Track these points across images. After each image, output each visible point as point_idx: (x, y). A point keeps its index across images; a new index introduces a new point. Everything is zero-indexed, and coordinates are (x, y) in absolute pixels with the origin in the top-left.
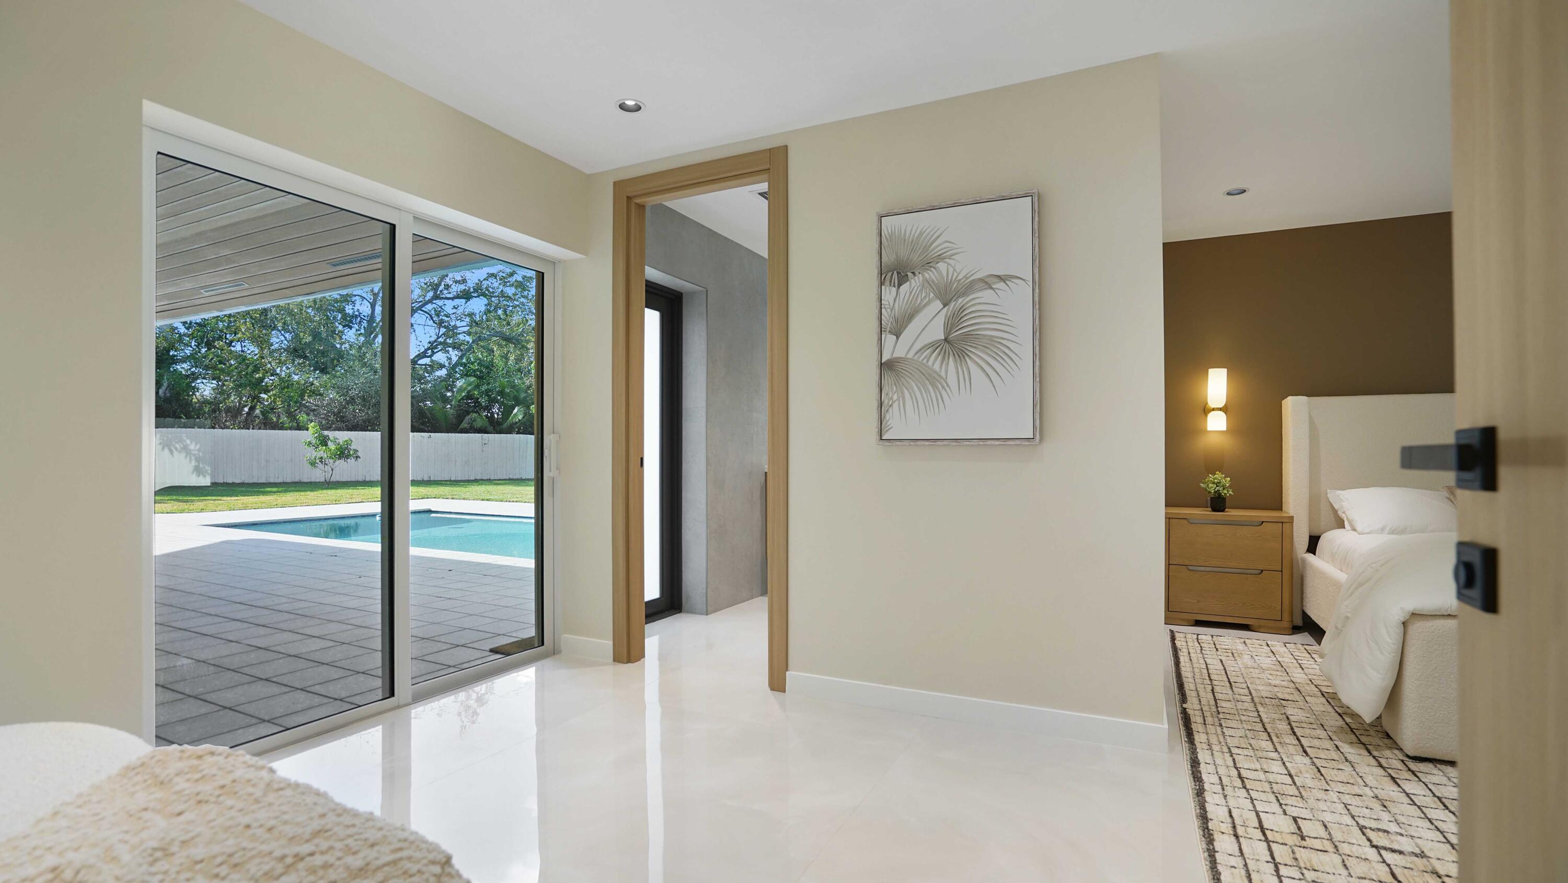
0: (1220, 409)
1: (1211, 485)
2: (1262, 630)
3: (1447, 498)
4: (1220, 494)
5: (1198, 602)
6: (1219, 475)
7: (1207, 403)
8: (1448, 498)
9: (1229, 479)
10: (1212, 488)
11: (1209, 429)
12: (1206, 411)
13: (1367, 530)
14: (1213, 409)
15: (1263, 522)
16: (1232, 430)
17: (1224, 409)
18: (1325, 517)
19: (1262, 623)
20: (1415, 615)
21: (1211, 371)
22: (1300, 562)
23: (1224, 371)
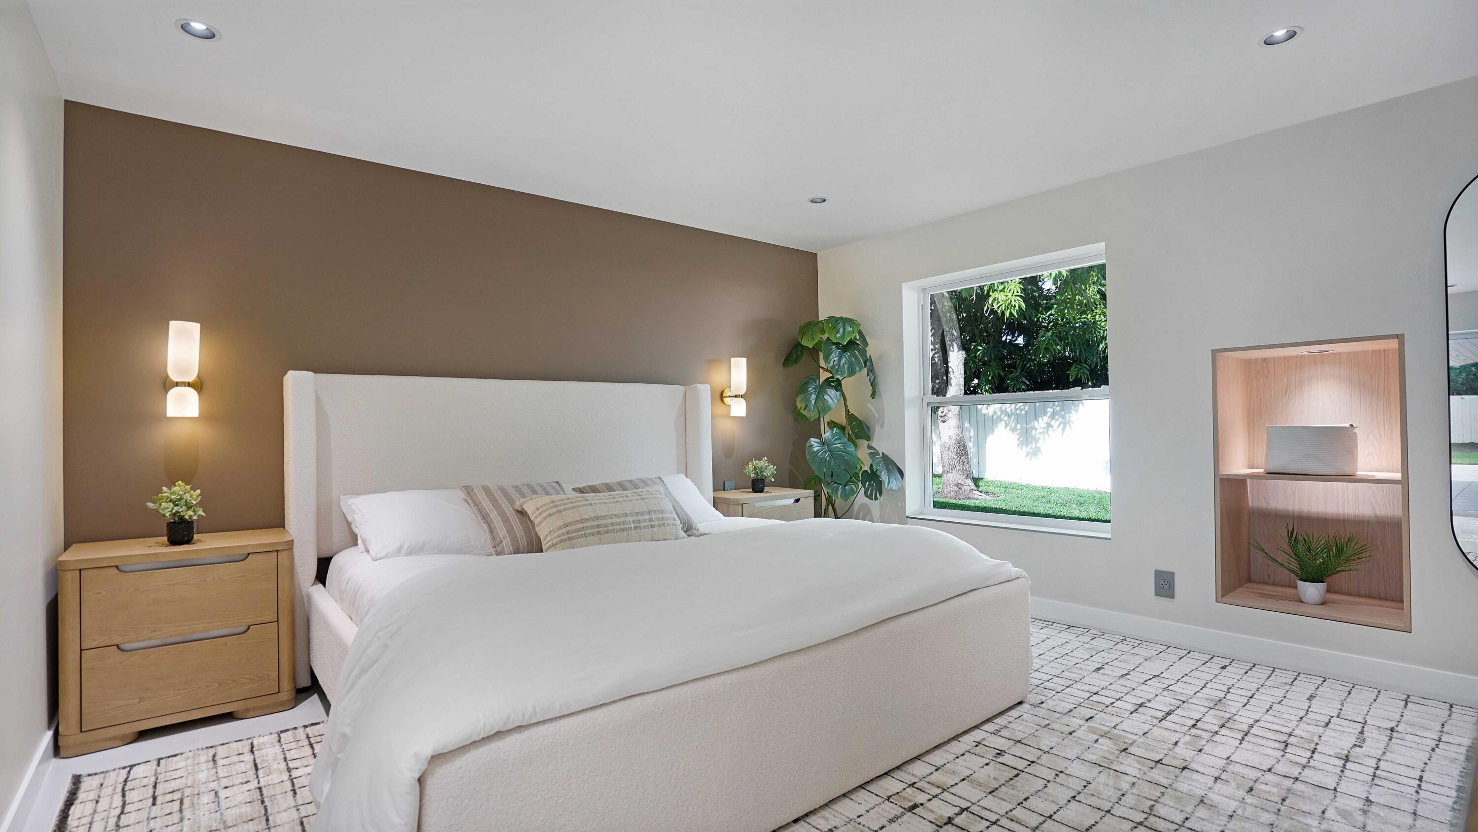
0: (189, 385)
1: (164, 505)
2: (251, 714)
3: (464, 499)
4: (182, 518)
5: (141, 700)
6: (180, 488)
7: (168, 376)
8: (466, 500)
9: (198, 492)
10: (167, 510)
11: (169, 414)
12: (167, 385)
13: (381, 555)
14: (177, 384)
15: (249, 554)
16: (206, 417)
17: (198, 386)
18: (338, 534)
19: (250, 704)
20: (437, 759)
21: (174, 325)
22: (305, 599)
23: (195, 328)
